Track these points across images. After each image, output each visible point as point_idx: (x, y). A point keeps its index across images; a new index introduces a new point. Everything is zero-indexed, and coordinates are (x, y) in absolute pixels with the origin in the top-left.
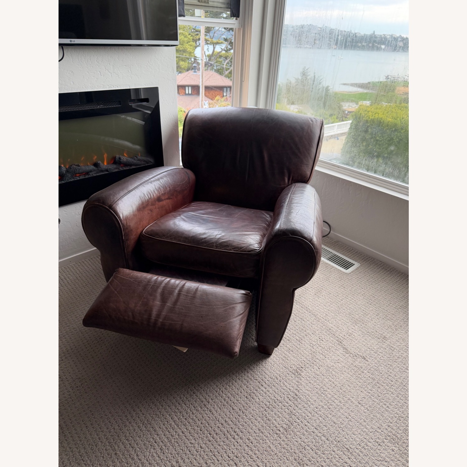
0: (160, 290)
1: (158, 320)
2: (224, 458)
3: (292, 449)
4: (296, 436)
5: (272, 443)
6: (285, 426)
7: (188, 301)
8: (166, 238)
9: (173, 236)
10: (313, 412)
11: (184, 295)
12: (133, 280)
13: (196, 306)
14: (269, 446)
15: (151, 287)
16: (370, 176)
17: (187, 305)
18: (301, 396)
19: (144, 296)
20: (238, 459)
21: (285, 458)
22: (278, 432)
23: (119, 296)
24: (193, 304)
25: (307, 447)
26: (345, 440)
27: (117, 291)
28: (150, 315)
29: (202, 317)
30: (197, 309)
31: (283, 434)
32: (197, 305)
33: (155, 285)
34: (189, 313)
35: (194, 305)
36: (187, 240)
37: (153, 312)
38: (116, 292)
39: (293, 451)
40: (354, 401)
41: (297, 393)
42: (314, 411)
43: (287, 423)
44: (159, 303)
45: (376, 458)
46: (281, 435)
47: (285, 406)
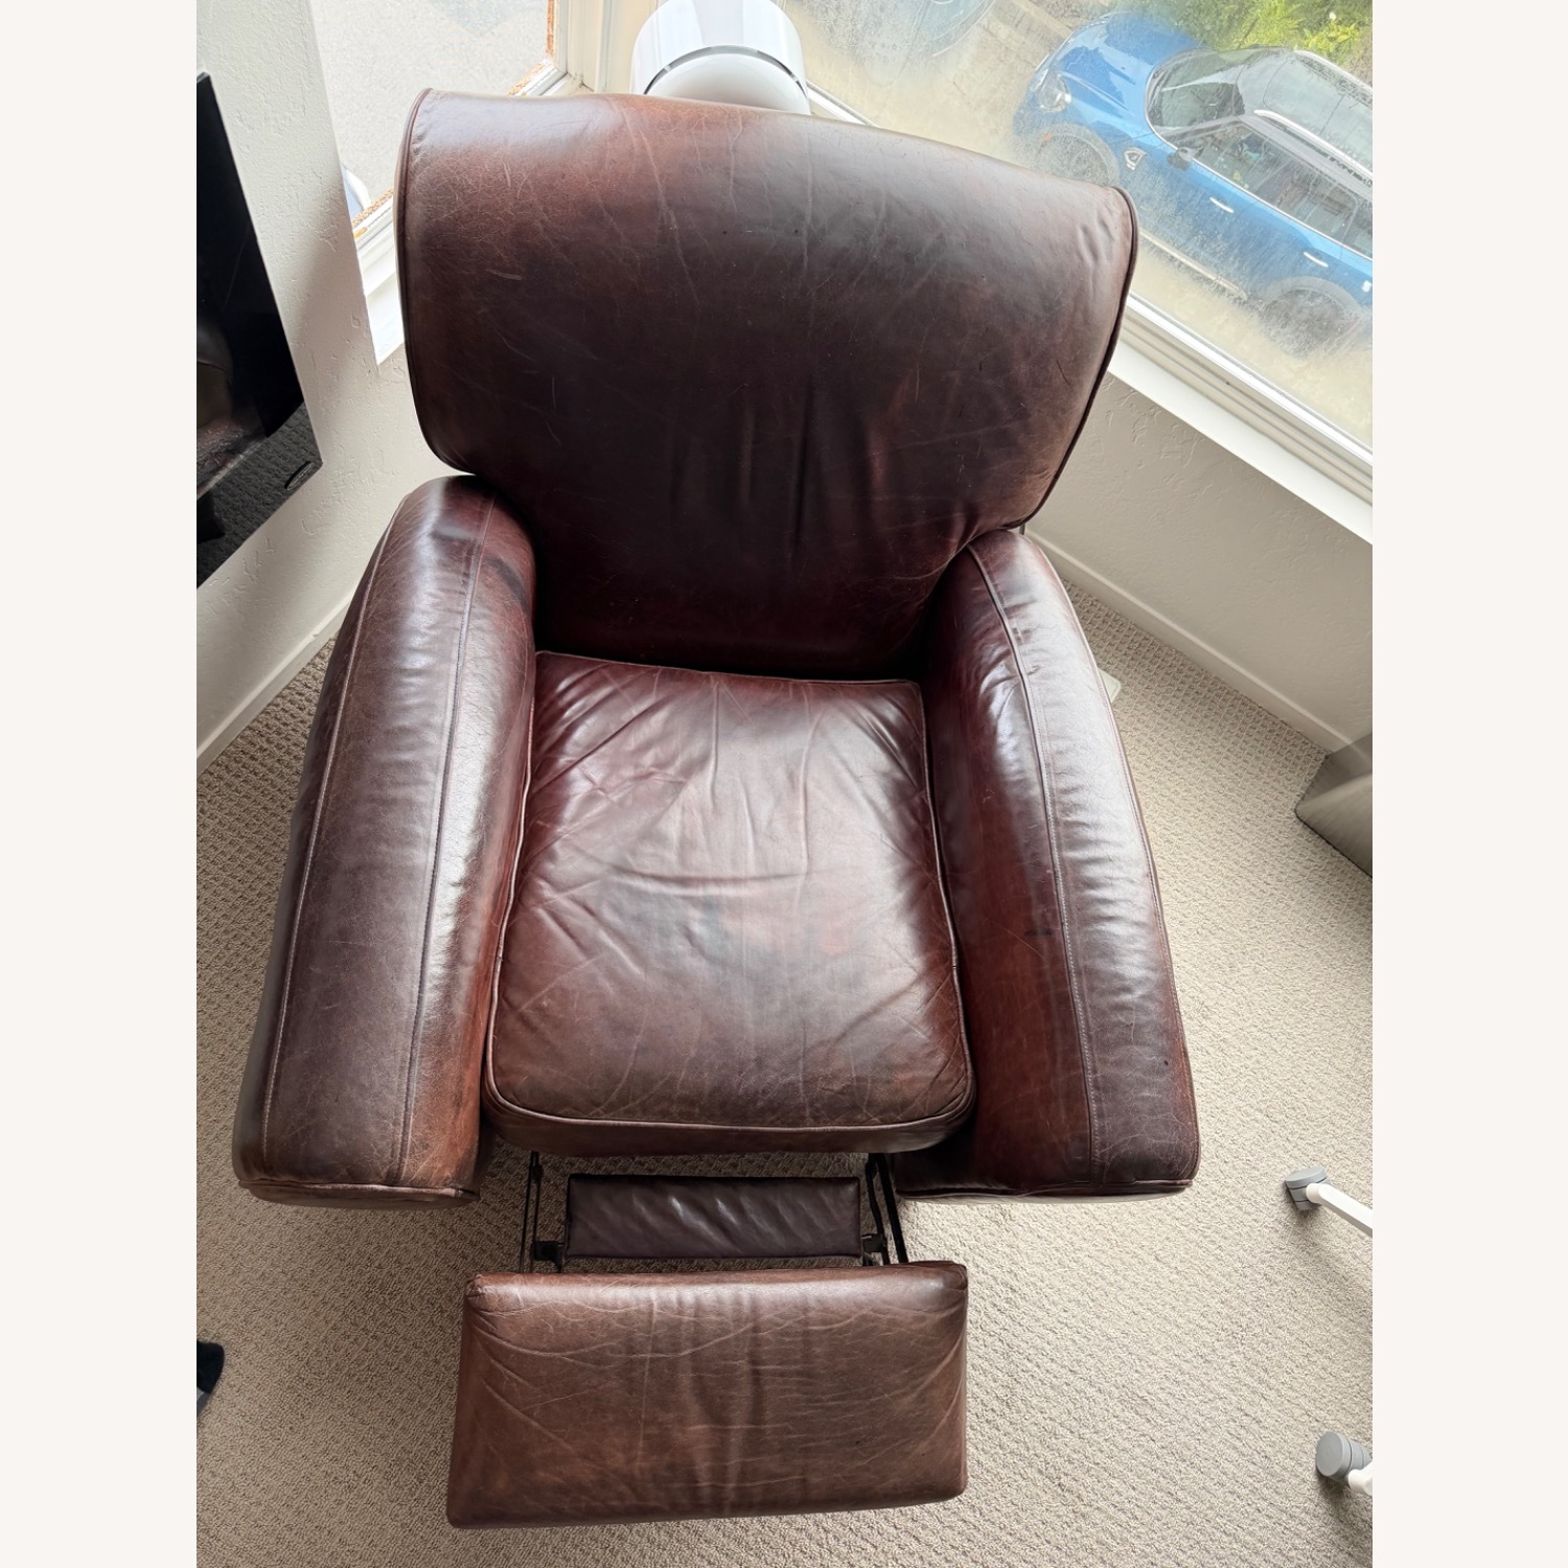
0: (685, 1379)
1: (722, 1488)
2: (885, 1536)
3: (1028, 1449)
4: (1032, 1411)
5: (983, 1450)
6: (1001, 1392)
7: (796, 1395)
8: (605, 1112)
9: (634, 1100)
10: (1060, 1326)
11: (774, 1373)
12: (571, 1357)
13: (829, 1409)
14: (978, 1462)
15: (651, 1371)
16: (1230, 381)
17: (798, 1410)
18: (1026, 1290)
19: (643, 1416)
20: (917, 1524)
21: (1018, 1477)
22: (990, 1416)
23: (553, 1436)
24: (818, 1404)
25: (1061, 1431)
26: (1136, 1375)
27: (538, 1421)
28: (692, 1478)
29: (858, 1443)
30: (835, 1420)
31: (1002, 1415)
32: (830, 1403)
33: (659, 1359)
34: (813, 1440)
35: (822, 1407)
36: (697, 1110)
37: (697, 1467)
38: (535, 1424)
39: (1031, 1452)
40: (1145, 1257)
41: (1014, 1283)
42: (1059, 1321)
43: (1005, 1384)
44: (705, 1426)
45: (1200, 1397)
46: (1000, 1421)
47: (992, 1333)
